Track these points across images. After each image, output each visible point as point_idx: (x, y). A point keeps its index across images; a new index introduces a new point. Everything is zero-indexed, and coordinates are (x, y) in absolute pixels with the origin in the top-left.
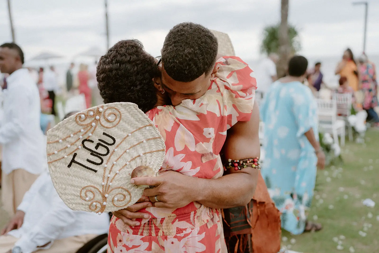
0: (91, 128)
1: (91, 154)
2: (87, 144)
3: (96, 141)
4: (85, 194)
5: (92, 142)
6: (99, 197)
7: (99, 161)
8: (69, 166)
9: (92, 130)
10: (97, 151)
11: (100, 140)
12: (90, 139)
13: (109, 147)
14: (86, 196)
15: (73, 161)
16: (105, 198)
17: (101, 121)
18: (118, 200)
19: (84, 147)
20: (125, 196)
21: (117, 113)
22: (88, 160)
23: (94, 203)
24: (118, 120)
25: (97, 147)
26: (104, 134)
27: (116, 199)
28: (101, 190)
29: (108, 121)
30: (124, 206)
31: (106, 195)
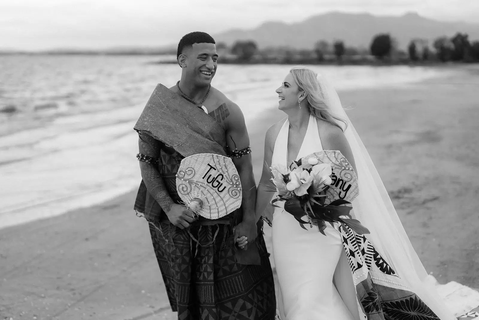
0: (230, 181)
1: (214, 178)
2: (221, 177)
3: (221, 182)
4: (191, 170)
5: (221, 180)
6: (186, 177)
7: (209, 181)
8: (209, 165)
9: (228, 182)
10: (215, 181)
11: (222, 184)
12: (223, 179)
13: (217, 188)
14: (189, 171)
15: (211, 167)
16: (185, 180)
17: (233, 188)
18: (183, 187)
19: (219, 175)
20: (184, 191)
21: (235, 197)
22: (211, 175)
23: (183, 174)
24: (232, 196)
25: (217, 181)
26: (225, 187)
27: (184, 186)
28: (192, 179)
29: (233, 191)
30: (178, 189)
31: (187, 182)
